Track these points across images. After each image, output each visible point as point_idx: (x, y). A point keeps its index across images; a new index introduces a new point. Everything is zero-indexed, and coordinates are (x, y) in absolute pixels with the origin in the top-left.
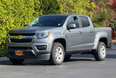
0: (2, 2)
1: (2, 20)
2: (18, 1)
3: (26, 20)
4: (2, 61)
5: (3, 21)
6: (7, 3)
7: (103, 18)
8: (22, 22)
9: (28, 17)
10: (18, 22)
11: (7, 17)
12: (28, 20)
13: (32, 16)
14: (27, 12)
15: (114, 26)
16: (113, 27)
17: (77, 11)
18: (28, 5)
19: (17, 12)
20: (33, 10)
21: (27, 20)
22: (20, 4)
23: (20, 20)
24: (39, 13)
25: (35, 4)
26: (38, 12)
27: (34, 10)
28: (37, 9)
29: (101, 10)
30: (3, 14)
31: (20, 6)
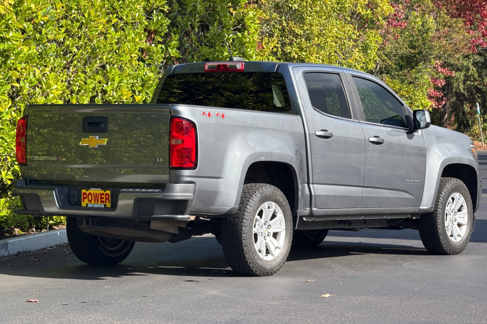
0: (17, 14)
1: (17, 85)
2: (83, 3)
3: (113, 80)
4: (15, 252)
5: (21, 89)
6: (37, 17)
7: (420, 53)
8: (94, 88)
9: (121, 68)
10: (79, 91)
11: (38, 71)
12: (120, 82)
13: (135, 63)
14: (115, 47)
15: (464, 82)
16: (461, 86)
17: (316, 30)
18: (121, 19)
19: (75, 50)
20: (141, 39)
21: (117, 79)
22: (89, 15)
23: (89, 81)
24: (163, 46)
25: (149, 14)
26: (160, 46)
27: (145, 39)
28: (156, 32)
29: (411, 18)
30: (20, 63)
31: (87, 23)
